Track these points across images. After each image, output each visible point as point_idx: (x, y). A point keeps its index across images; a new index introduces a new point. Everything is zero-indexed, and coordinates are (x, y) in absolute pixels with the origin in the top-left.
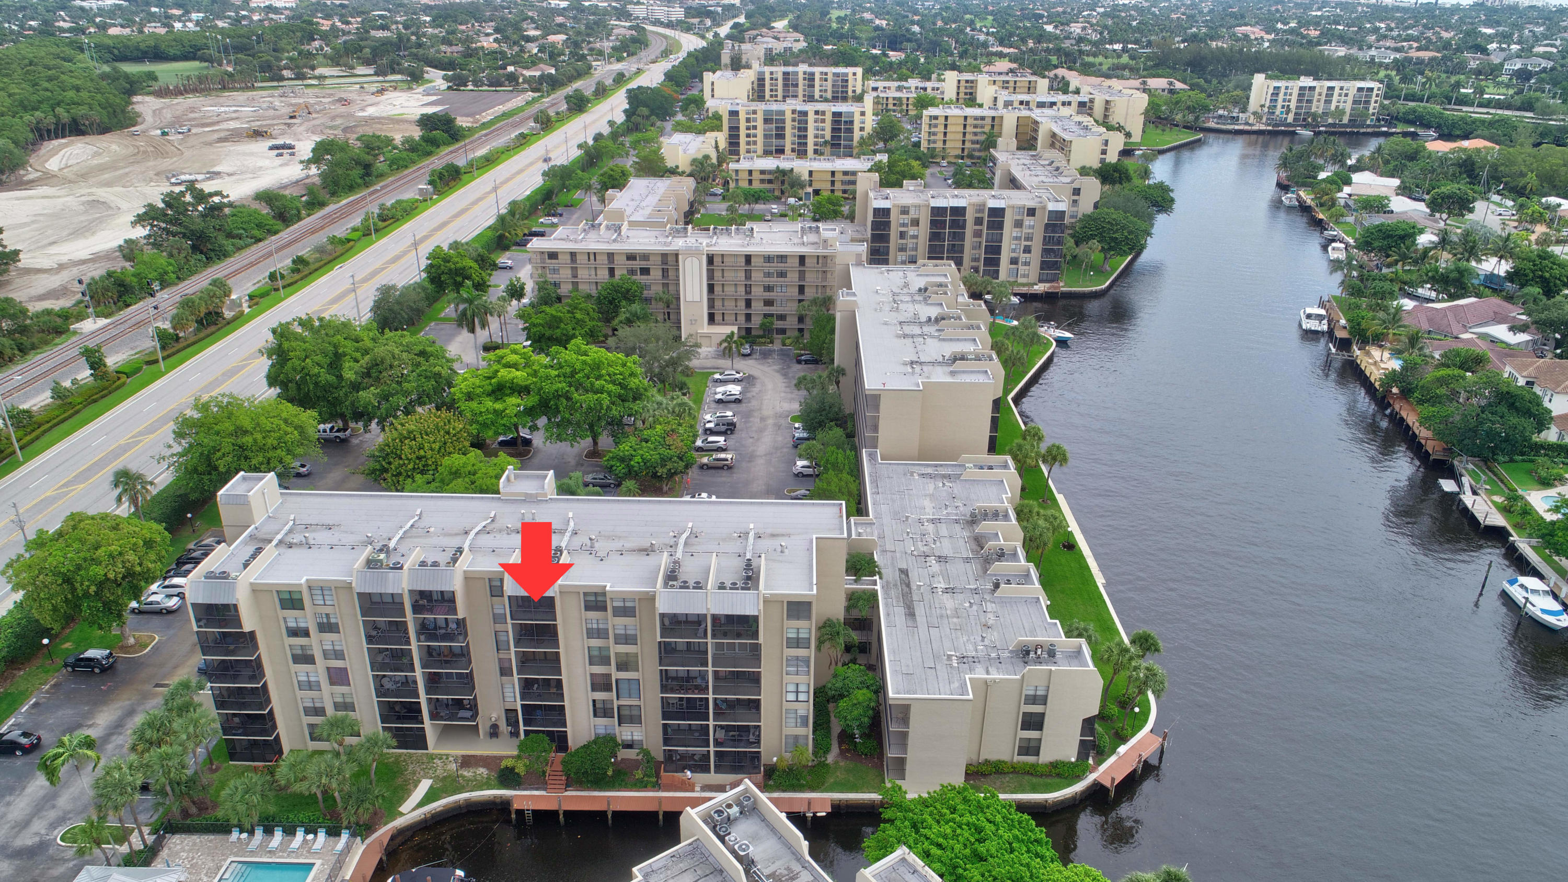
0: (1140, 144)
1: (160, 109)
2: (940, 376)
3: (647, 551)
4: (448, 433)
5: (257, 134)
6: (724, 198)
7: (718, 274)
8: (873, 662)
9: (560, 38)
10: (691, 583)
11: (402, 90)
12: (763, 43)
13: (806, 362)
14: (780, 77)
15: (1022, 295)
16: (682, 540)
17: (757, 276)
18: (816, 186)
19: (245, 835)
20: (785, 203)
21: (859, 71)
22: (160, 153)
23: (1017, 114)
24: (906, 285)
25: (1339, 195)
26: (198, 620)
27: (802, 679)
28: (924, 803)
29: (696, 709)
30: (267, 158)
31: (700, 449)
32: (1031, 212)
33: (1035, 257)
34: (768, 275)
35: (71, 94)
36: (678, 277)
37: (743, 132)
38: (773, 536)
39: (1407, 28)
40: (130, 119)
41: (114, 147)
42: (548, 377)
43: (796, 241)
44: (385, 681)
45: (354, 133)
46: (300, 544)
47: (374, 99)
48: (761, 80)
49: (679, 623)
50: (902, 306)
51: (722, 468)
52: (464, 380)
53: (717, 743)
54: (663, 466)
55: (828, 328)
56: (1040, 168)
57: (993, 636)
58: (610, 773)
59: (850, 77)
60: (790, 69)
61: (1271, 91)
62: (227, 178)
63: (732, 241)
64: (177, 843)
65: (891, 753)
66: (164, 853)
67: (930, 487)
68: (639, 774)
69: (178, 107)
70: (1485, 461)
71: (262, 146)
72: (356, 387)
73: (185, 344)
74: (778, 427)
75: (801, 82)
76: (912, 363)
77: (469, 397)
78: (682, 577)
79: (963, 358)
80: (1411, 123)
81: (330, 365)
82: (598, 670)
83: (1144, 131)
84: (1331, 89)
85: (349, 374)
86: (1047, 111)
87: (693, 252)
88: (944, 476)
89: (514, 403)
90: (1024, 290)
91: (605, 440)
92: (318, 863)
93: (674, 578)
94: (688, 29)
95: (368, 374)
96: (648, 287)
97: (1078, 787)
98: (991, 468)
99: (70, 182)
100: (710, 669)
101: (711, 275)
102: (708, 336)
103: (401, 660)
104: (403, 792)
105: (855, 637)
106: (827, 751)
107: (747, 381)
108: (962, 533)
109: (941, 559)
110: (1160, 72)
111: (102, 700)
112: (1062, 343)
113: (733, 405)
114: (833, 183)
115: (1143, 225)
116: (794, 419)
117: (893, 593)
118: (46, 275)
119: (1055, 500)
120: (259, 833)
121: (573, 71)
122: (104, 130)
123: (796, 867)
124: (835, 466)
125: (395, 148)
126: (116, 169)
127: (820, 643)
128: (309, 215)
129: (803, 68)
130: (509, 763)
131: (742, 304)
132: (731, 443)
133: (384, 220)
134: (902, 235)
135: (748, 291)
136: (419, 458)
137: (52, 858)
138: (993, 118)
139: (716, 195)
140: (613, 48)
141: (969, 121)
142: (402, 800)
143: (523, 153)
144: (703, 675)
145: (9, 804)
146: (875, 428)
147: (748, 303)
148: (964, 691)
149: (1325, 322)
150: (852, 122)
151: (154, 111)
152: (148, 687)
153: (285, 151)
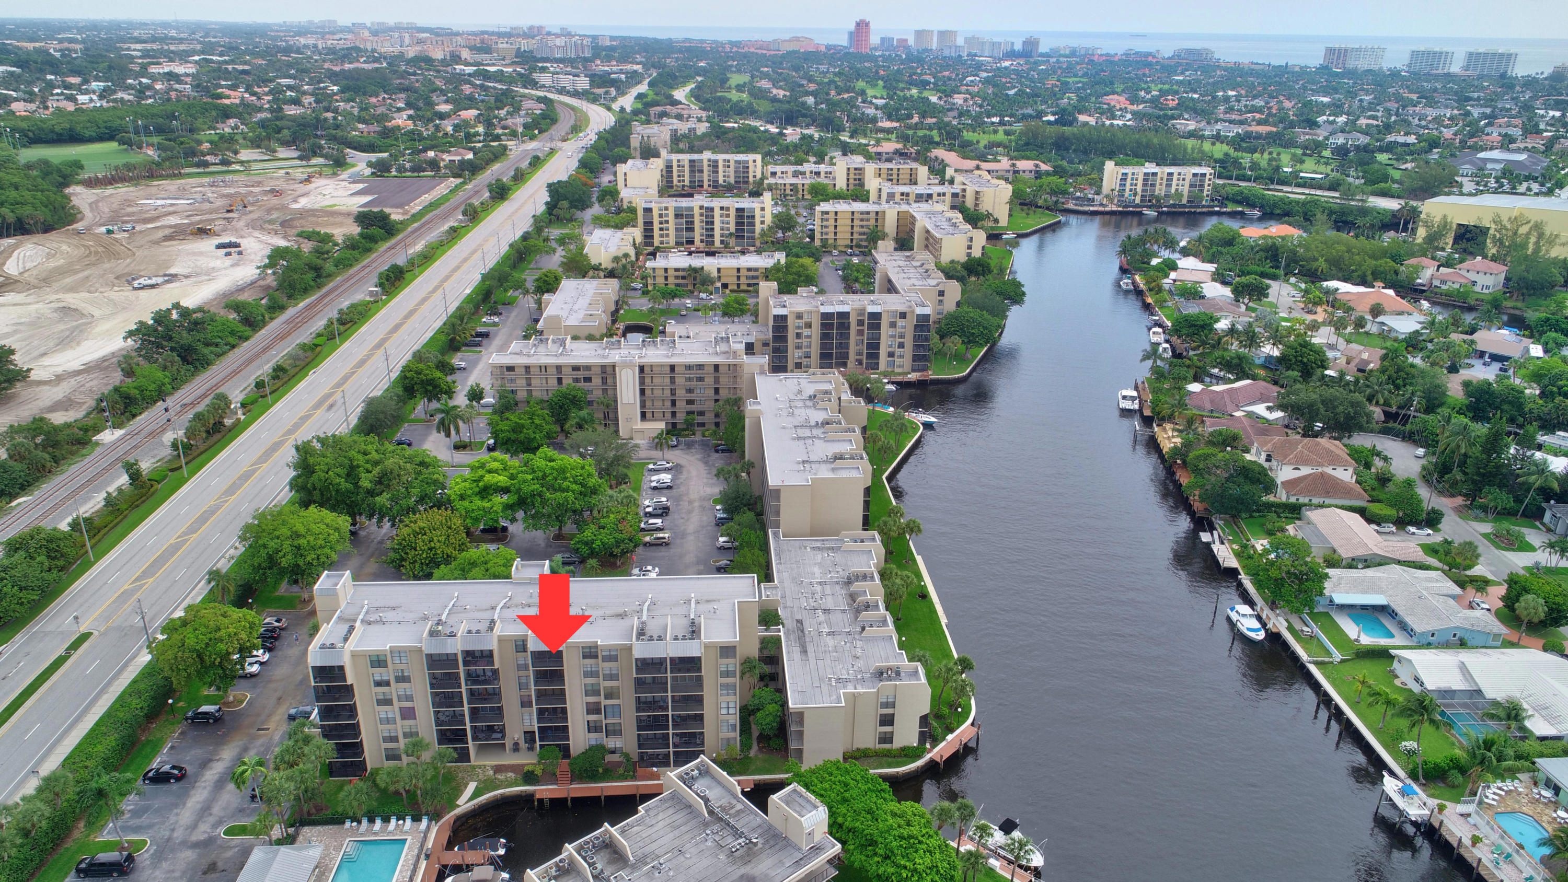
0: (1007, 229)
1: (97, 202)
2: (824, 472)
3: (622, 616)
4: (450, 528)
5: (202, 232)
6: (643, 293)
7: (648, 381)
8: (780, 686)
9: (471, 113)
10: (655, 637)
11: (327, 177)
12: (669, 124)
13: (723, 451)
14: (687, 164)
15: (897, 383)
16: (645, 608)
17: (680, 380)
18: (724, 281)
19: (355, 824)
20: (698, 298)
21: (758, 157)
22: (111, 253)
23: (898, 208)
24: (800, 392)
25: (1166, 281)
26: (315, 678)
27: (731, 698)
28: (813, 772)
29: (659, 723)
30: (217, 258)
31: (643, 530)
32: (903, 315)
33: (908, 351)
34: (689, 379)
35: (13, 194)
36: (615, 383)
37: (656, 226)
38: (708, 601)
39: (1254, 97)
40: (71, 215)
41: (65, 247)
42: (525, 481)
43: (711, 350)
44: (440, 715)
45: (292, 227)
46: (376, 622)
47: (302, 188)
48: (669, 167)
49: (648, 664)
50: (797, 412)
51: (661, 545)
52: (456, 484)
53: (675, 746)
54: (618, 547)
55: (740, 426)
56: (913, 270)
57: (860, 664)
58: (601, 770)
59: (751, 164)
60: (695, 157)
61: (1120, 177)
62: (186, 282)
63: (659, 352)
64: (307, 832)
65: (793, 746)
66: (301, 838)
67: (819, 557)
68: (621, 771)
69: (112, 200)
70: (1234, 517)
71: (208, 245)
72: (371, 493)
73: (198, 451)
74: (703, 508)
75: (706, 168)
76: (804, 462)
77: (462, 497)
78: (649, 633)
79: (841, 458)
80: (1239, 203)
81: (348, 475)
82: (591, 699)
83: (1010, 215)
84: (1170, 174)
85: (366, 483)
86: (924, 206)
87: (627, 365)
88: (829, 549)
89: (499, 500)
90: (900, 378)
91: (569, 527)
92: (409, 838)
93: (644, 634)
94: (594, 100)
95: (380, 482)
96: (590, 392)
97: (920, 763)
98: (862, 541)
99: (35, 287)
100: (670, 694)
101: (642, 381)
102: (642, 431)
103: (452, 700)
104: (458, 792)
105: (767, 669)
106: (750, 748)
107: (676, 469)
108: (841, 592)
109: (826, 611)
110: (1028, 153)
111: (222, 741)
112: (928, 426)
113: (665, 491)
114: (739, 278)
115: (995, 321)
116: (716, 502)
117: (792, 637)
118: (46, 388)
119: (914, 560)
120: (365, 822)
121: (490, 155)
122: (47, 229)
123: (734, 802)
124: (749, 544)
125: (336, 244)
126: (76, 272)
127: (743, 674)
128: (272, 319)
129: (707, 155)
130: (530, 768)
131: (668, 404)
132: (667, 523)
133: (344, 324)
134: (798, 336)
135: (673, 392)
136: (431, 549)
137: (221, 847)
138: (877, 213)
139: (636, 289)
140: (525, 126)
141: (856, 215)
142: (458, 796)
143: (455, 247)
144: (665, 699)
145: (177, 814)
146: (778, 513)
147: (674, 403)
148: (839, 701)
149: (1137, 402)
150: (753, 217)
151: (90, 205)
152: (254, 731)
153: (233, 250)
